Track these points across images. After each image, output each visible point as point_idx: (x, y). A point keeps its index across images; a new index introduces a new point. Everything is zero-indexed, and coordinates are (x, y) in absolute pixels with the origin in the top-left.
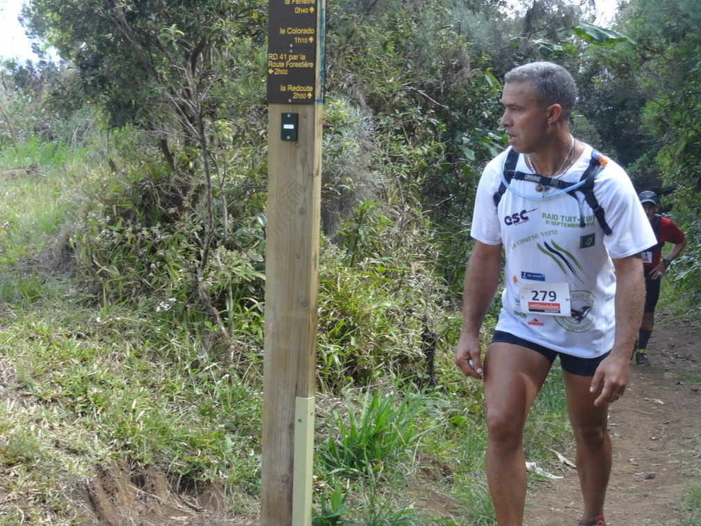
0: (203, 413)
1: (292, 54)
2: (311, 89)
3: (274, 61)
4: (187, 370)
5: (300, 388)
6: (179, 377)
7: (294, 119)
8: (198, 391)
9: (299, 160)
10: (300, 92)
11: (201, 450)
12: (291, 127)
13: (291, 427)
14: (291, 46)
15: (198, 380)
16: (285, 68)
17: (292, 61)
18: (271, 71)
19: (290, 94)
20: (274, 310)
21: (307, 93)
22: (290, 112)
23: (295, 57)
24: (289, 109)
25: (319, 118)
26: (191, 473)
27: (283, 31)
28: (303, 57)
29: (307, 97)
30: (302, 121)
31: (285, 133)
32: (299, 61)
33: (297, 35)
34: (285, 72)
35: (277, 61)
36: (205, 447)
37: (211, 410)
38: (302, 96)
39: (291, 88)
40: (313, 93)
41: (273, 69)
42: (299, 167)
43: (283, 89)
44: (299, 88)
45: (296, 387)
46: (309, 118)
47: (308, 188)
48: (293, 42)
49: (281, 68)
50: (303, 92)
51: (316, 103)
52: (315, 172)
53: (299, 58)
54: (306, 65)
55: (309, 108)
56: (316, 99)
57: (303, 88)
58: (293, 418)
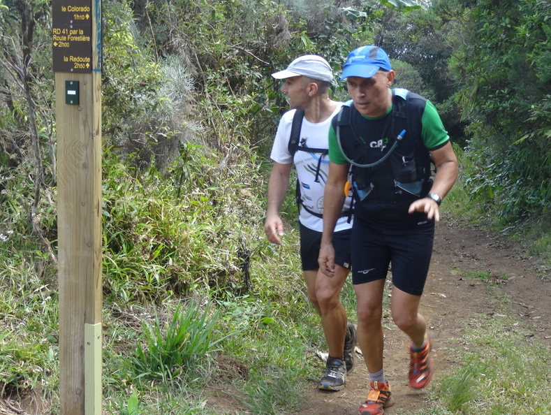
0: (30, 329)
1: (73, 29)
2: (88, 60)
3: (57, 35)
4: (20, 292)
5: (88, 315)
6: (11, 298)
7: (76, 86)
8: (28, 310)
9: (81, 121)
10: (80, 63)
11: (25, 362)
12: (73, 93)
13: (82, 348)
14: (71, 22)
15: (28, 299)
16: (67, 41)
17: (73, 35)
18: (55, 44)
19: (72, 64)
20: (65, 250)
21: (85, 63)
22: (73, 80)
23: (75, 32)
24: (72, 77)
25: (97, 85)
26: (15, 381)
27: (64, 9)
28: (81, 32)
29: (86, 67)
30: (82, 88)
31: (68, 98)
32: (78, 35)
33: (75, 13)
34: (67, 45)
35: (61, 35)
36: (29, 359)
37: (37, 326)
38: (82, 66)
39: (72, 58)
40: (91, 63)
41: (57, 42)
42: (82, 128)
43: (66, 59)
44: (79, 59)
45: (85, 315)
46: (89, 85)
47: (90, 145)
48: (73, 18)
49: (64, 42)
50: (82, 63)
51: (94, 72)
52: (95, 132)
53: (78, 32)
54: (84, 39)
55: (88, 76)
56: (94, 68)
57: (82, 59)
58: (83, 341)
